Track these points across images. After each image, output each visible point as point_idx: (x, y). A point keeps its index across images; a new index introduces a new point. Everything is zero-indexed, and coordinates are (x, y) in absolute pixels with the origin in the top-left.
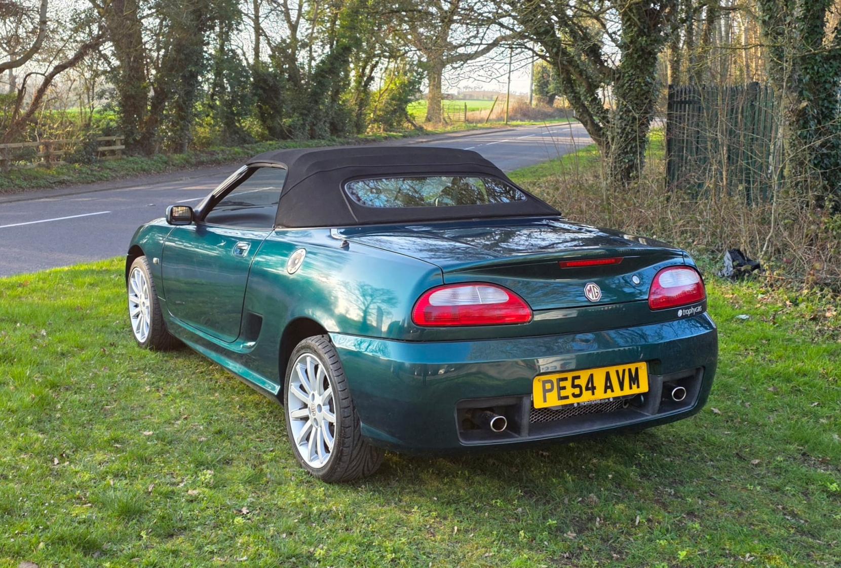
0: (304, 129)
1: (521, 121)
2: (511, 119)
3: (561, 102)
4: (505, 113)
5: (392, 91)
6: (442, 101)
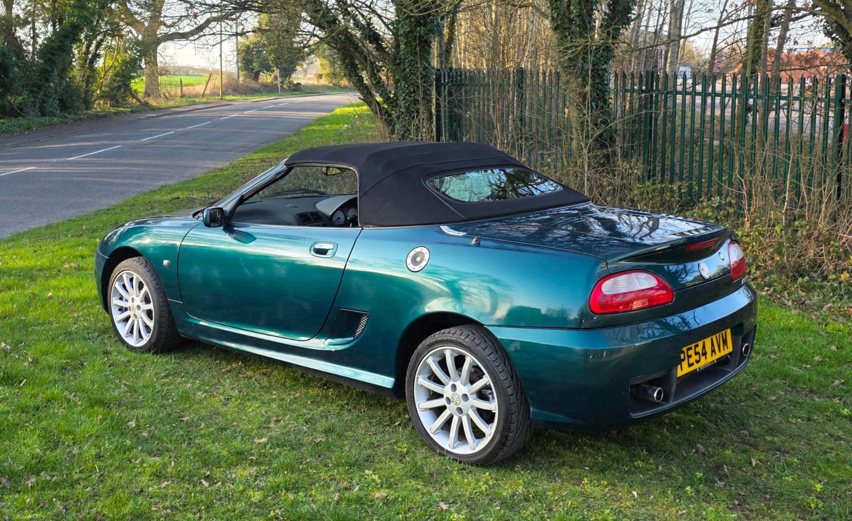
0: (35, 106)
1: (233, 95)
2: (224, 94)
3: (266, 78)
4: (218, 88)
5: (115, 67)
6: (159, 77)
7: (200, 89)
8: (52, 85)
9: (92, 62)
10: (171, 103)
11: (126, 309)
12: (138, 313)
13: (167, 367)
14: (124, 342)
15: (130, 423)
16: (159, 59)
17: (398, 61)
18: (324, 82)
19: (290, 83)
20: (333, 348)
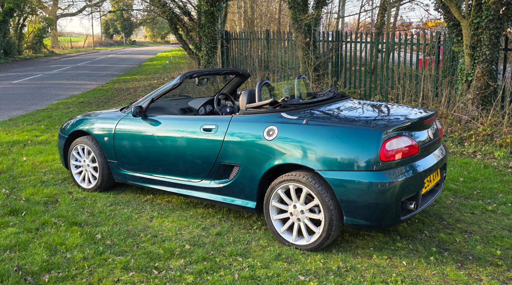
1: (100, 47)
2: (95, 46)
3: (117, 38)
4: (91, 43)
5: (34, 32)
6: (59, 38)
7: (81, 44)
9: (21, 29)
10: (66, 52)
11: (80, 167)
12: (88, 168)
13: (110, 200)
14: (79, 186)
15: (97, 236)
16: (58, 27)
17: (201, 26)
18: (148, 40)
19: (130, 40)
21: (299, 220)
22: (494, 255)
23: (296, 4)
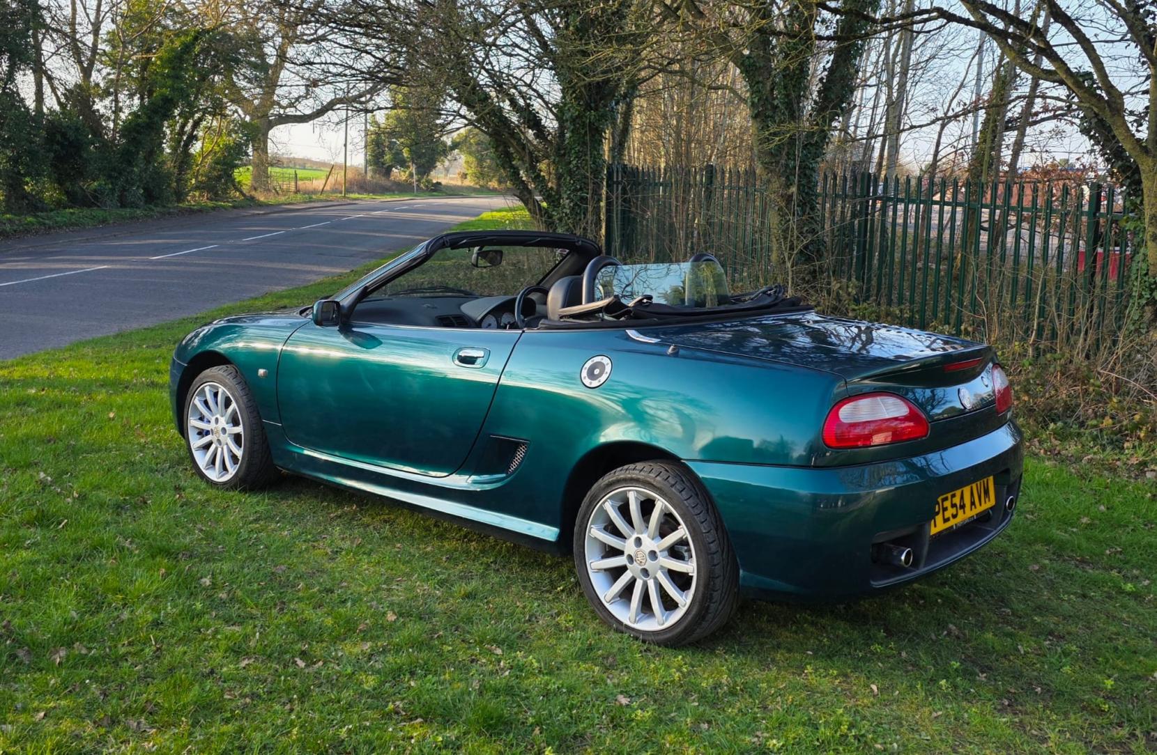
0: (113, 194)
1: (359, 194)
2: (348, 191)
3: (398, 174)
4: (340, 184)
5: (215, 153)
6: (269, 169)
7: (318, 184)
8: (135, 169)
9: (187, 145)
10: (282, 199)
11: (207, 433)
12: (222, 437)
13: (258, 509)
14: (203, 476)
15: (203, 580)
16: (270, 144)
17: (562, 152)
18: (469, 182)
19: (429, 181)
20: (478, 488)
21: (645, 572)
22: (1097, 689)
23: (769, 107)
